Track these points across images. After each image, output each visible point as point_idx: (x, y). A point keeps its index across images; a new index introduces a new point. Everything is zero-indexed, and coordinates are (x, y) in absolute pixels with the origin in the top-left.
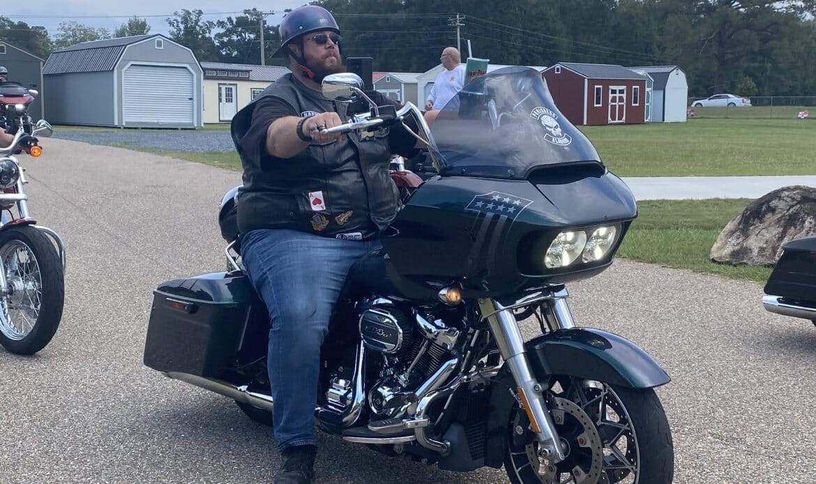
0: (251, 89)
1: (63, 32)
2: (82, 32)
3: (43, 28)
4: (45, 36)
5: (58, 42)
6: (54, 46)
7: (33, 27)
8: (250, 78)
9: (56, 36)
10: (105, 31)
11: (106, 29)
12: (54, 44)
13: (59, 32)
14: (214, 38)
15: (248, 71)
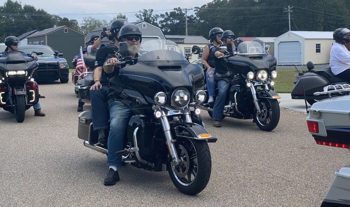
0: (185, 48)
1: (85, 22)
2: (94, 22)
3: (76, 21)
4: (76, 24)
5: (82, 27)
7: (71, 20)
8: (184, 42)
9: (81, 24)
11: (106, 20)
12: (81, 28)
13: (83, 22)
14: (159, 23)
15: (183, 39)
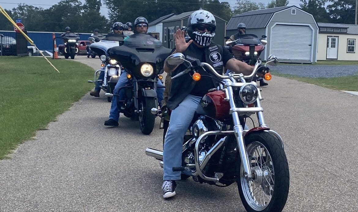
0: (348, 39)
1: (238, 5)
2: (249, 5)
3: (227, 3)
4: (228, 8)
5: (235, 11)
6: (233, 14)
7: (222, 2)
8: (348, 33)
9: (234, 7)
10: (262, 5)
11: (263, 3)
12: (233, 12)
13: (236, 5)
14: (327, 8)
15: (346, 28)
